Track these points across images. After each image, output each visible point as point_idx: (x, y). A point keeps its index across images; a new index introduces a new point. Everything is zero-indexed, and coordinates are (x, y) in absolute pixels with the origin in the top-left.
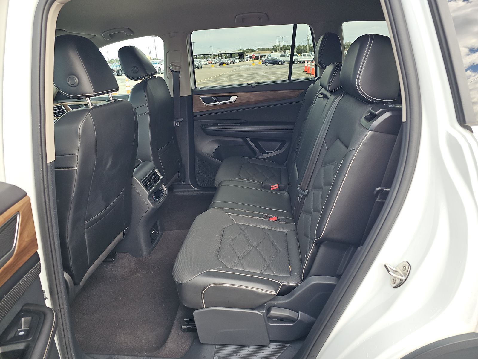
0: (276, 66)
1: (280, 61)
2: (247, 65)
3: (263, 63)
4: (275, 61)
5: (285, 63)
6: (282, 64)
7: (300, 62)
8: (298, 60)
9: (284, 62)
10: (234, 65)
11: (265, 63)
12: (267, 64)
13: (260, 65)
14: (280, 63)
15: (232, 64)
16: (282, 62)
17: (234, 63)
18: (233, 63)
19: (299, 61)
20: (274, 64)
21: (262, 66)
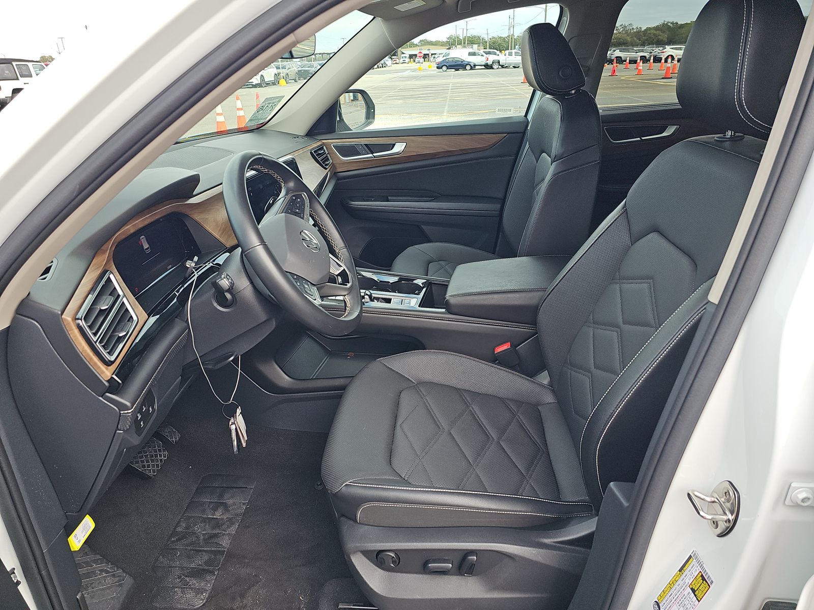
0: (461, 72)
1: (467, 64)
2: (408, 70)
3: (438, 68)
4: (460, 63)
5: (477, 67)
6: (471, 69)
7: (503, 67)
8: (499, 62)
9: (475, 66)
10: (383, 71)
11: (441, 68)
12: (444, 68)
13: (432, 71)
14: (468, 67)
15: (380, 67)
16: (471, 66)
17: (384, 66)
18: (382, 67)
19: (501, 64)
20: (457, 70)
21: (435, 72)
